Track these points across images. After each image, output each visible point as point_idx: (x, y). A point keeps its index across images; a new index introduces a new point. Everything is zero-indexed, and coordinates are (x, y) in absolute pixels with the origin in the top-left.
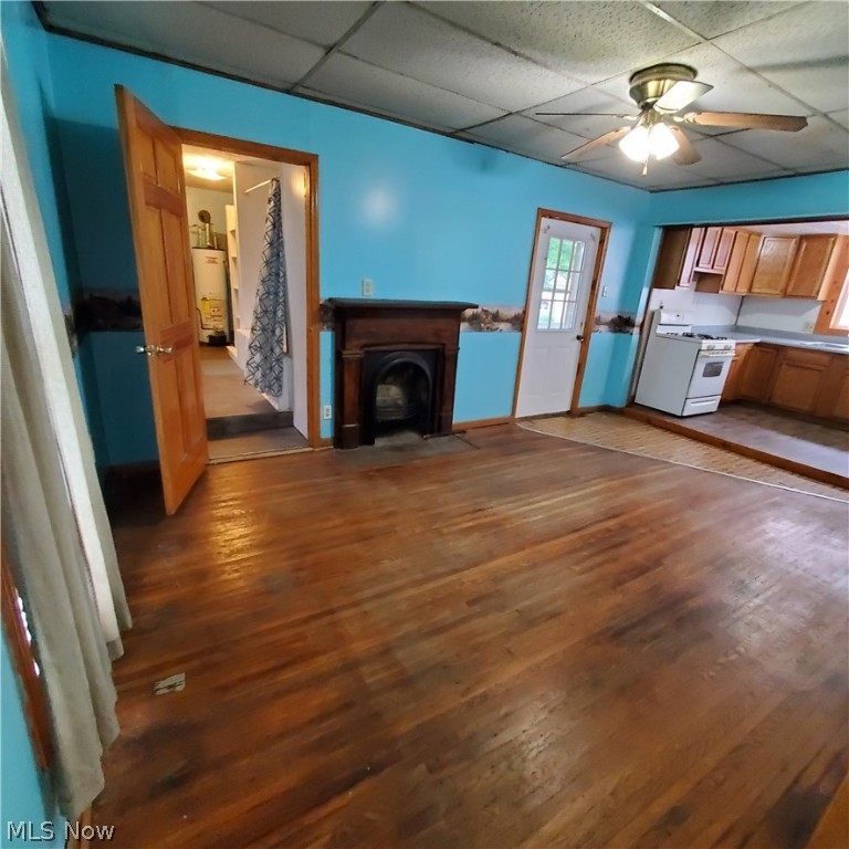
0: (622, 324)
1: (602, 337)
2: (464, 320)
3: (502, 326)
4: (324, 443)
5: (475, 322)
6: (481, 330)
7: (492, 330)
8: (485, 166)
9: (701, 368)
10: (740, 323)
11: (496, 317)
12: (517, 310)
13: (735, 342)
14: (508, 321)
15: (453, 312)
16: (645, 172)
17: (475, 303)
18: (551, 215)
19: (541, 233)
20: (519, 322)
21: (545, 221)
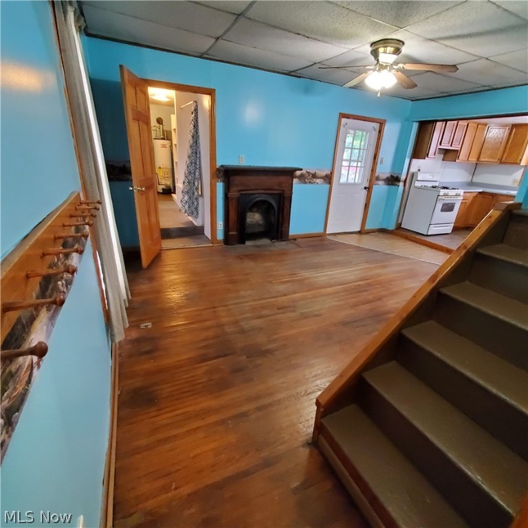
0: (393, 180)
1: (380, 188)
2: (296, 177)
3: (318, 181)
4: (219, 242)
5: (302, 177)
6: (306, 183)
7: (312, 183)
8: (307, 90)
9: (439, 206)
10: (475, 180)
11: (314, 176)
12: (327, 172)
13: (463, 191)
14: (321, 178)
15: (289, 173)
16: (379, 95)
17: (301, 167)
18: (347, 116)
19: (342, 128)
20: (328, 179)
21: (344, 120)
